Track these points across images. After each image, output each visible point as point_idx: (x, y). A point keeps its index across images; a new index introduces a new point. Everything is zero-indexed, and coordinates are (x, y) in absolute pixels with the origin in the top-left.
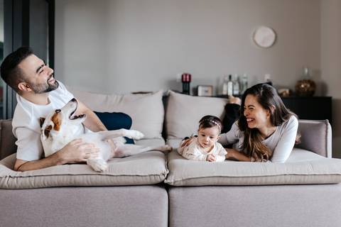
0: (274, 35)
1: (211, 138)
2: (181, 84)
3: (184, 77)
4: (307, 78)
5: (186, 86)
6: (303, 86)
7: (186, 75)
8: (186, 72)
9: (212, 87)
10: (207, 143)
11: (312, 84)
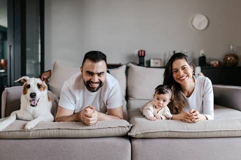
0: (207, 21)
1: (164, 101)
2: (138, 58)
3: (140, 52)
4: (232, 53)
5: (142, 60)
6: (229, 59)
7: (142, 51)
8: (141, 49)
9: (160, 59)
10: (161, 105)
11: (236, 57)
